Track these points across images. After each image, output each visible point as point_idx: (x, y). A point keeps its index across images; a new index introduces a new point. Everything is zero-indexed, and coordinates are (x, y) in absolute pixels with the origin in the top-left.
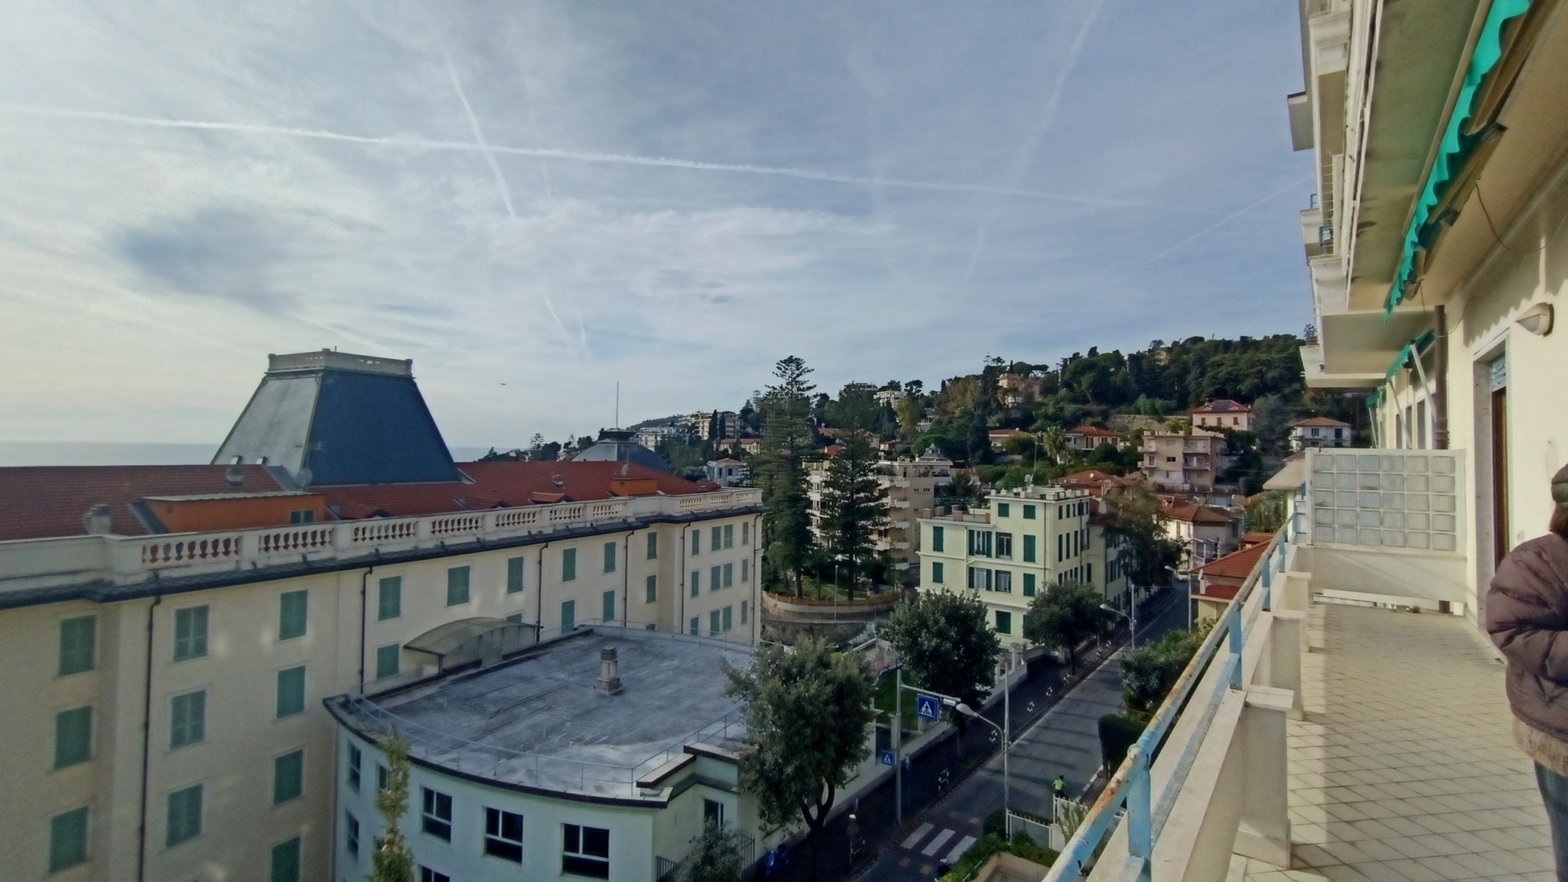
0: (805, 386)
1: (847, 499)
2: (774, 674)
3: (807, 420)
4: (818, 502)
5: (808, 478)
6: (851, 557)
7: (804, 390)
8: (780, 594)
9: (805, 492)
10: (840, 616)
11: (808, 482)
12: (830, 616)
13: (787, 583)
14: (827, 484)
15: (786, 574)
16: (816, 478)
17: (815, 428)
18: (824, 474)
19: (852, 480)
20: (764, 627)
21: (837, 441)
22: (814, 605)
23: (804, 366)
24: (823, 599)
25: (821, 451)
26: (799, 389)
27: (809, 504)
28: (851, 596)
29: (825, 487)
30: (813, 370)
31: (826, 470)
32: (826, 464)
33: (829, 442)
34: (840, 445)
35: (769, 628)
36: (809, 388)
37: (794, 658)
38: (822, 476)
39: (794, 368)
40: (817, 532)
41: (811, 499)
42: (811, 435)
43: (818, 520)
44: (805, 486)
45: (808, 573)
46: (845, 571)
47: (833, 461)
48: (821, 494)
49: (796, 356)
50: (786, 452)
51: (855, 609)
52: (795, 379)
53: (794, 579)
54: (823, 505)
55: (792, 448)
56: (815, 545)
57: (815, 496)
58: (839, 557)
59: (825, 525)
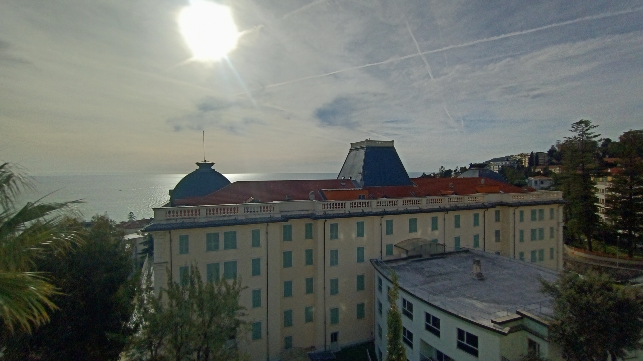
0: (592, 135)
1: (627, 198)
2: (571, 287)
3: (595, 154)
4: (603, 200)
5: (595, 186)
6: (630, 232)
7: (591, 137)
8: (576, 247)
9: (593, 193)
10: (621, 265)
11: (596, 188)
12: (613, 263)
13: (581, 242)
14: (610, 190)
15: (580, 238)
16: (600, 186)
17: (600, 159)
18: (608, 184)
19: (631, 187)
20: (565, 263)
21: (619, 165)
22: (600, 256)
23: (591, 124)
24: (606, 254)
25: (605, 171)
26: (588, 137)
27: (597, 200)
28: (630, 255)
29: (608, 191)
30: (598, 126)
31: (609, 182)
32: (610, 178)
33: (611, 166)
34: (621, 167)
35: (569, 264)
36: (595, 136)
37: (584, 282)
38: (606, 185)
39: (583, 126)
40: (603, 216)
41: (598, 198)
42: (597, 162)
43: (603, 210)
44: (593, 190)
45: (595, 237)
46: (625, 240)
47: (615, 177)
48: (606, 195)
49: (585, 119)
50: (580, 172)
51: (634, 263)
52: (584, 132)
53: (586, 240)
54: (607, 201)
55: (583, 170)
56: (602, 223)
57: (601, 196)
58: (620, 231)
59: (607, 213)
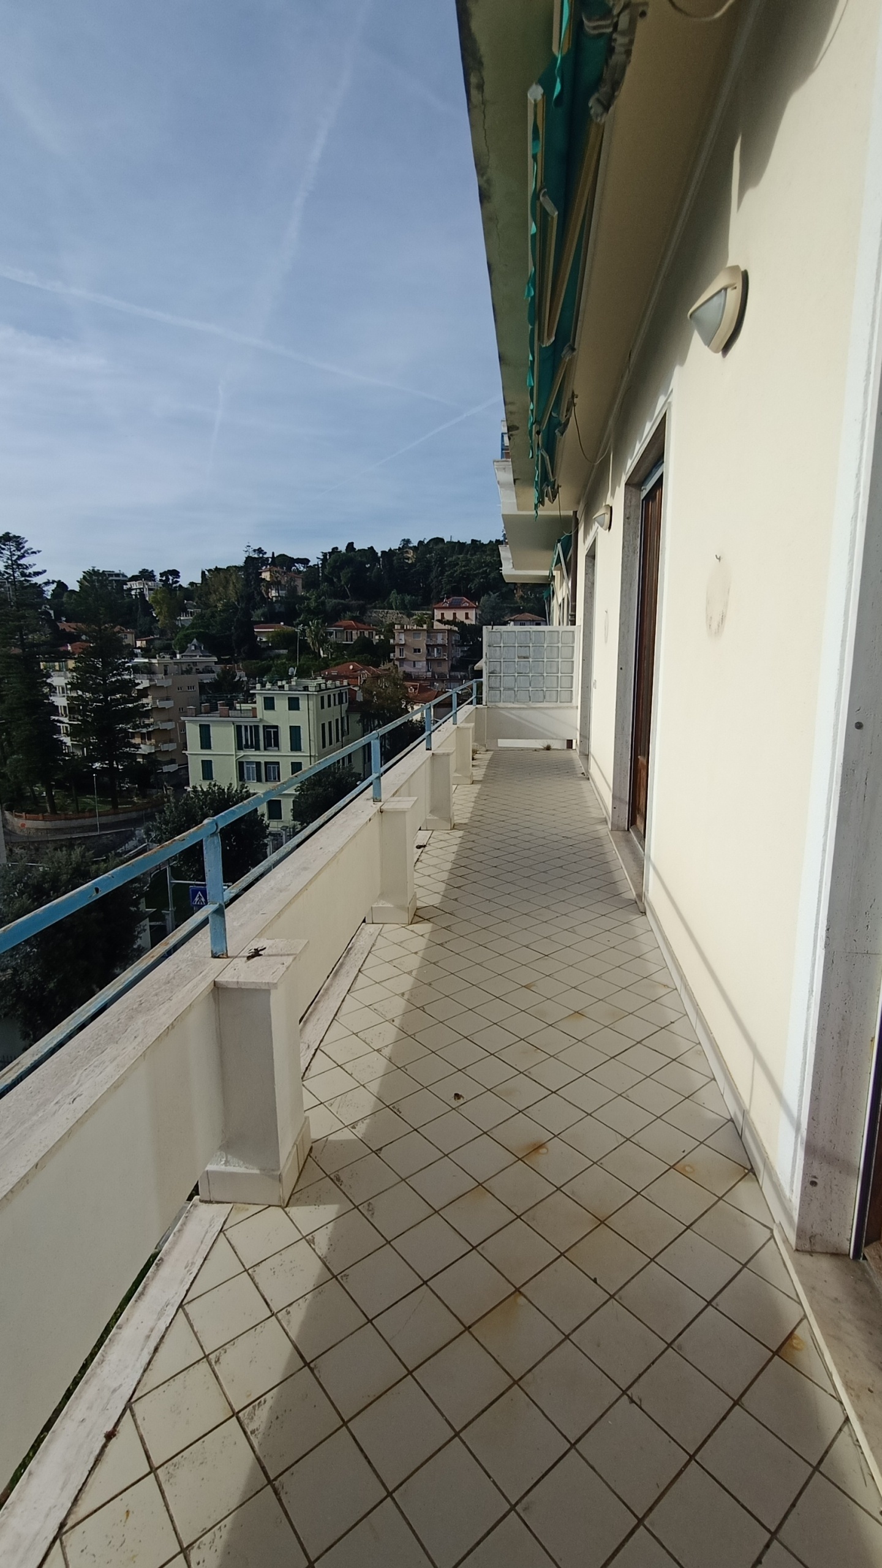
0: (31, 570)
1: (100, 701)
2: (21, 893)
3: (41, 613)
4: (65, 707)
5: (49, 681)
6: (111, 764)
7: (30, 575)
8: (28, 812)
9: (47, 697)
10: (104, 827)
11: (50, 685)
12: (93, 828)
13: (36, 799)
14: (74, 686)
15: (33, 791)
16: (58, 680)
17: (53, 624)
18: (69, 675)
19: (104, 680)
20: (11, 850)
21: (84, 637)
22: (71, 819)
23: (27, 546)
24: (80, 813)
25: (62, 649)
26: (23, 574)
27: (54, 709)
28: (115, 805)
29: (71, 690)
30: (39, 552)
31: (71, 671)
32: (71, 664)
33: (72, 638)
34: (86, 641)
35: (17, 850)
36: (37, 574)
37: (45, 873)
38: (66, 678)
39: (13, 549)
40: (67, 740)
41: (56, 704)
42: (48, 630)
43: (66, 727)
44: (46, 690)
45: (60, 785)
46: (106, 779)
47: (78, 660)
48: (68, 698)
49: (14, 532)
50: (16, 651)
51: (121, 817)
52: (15, 561)
53: (44, 794)
54: (72, 710)
55: (23, 646)
56: (67, 755)
57: (60, 701)
58: (97, 765)
59: (73, 733)
